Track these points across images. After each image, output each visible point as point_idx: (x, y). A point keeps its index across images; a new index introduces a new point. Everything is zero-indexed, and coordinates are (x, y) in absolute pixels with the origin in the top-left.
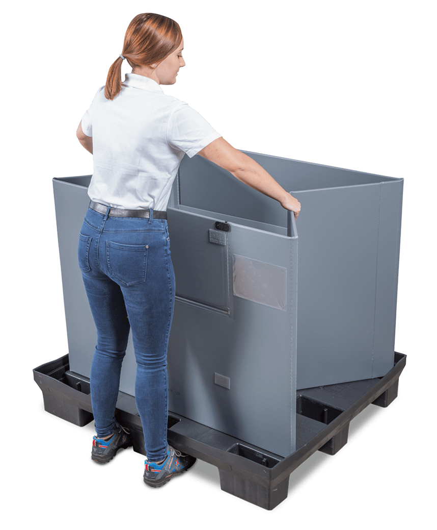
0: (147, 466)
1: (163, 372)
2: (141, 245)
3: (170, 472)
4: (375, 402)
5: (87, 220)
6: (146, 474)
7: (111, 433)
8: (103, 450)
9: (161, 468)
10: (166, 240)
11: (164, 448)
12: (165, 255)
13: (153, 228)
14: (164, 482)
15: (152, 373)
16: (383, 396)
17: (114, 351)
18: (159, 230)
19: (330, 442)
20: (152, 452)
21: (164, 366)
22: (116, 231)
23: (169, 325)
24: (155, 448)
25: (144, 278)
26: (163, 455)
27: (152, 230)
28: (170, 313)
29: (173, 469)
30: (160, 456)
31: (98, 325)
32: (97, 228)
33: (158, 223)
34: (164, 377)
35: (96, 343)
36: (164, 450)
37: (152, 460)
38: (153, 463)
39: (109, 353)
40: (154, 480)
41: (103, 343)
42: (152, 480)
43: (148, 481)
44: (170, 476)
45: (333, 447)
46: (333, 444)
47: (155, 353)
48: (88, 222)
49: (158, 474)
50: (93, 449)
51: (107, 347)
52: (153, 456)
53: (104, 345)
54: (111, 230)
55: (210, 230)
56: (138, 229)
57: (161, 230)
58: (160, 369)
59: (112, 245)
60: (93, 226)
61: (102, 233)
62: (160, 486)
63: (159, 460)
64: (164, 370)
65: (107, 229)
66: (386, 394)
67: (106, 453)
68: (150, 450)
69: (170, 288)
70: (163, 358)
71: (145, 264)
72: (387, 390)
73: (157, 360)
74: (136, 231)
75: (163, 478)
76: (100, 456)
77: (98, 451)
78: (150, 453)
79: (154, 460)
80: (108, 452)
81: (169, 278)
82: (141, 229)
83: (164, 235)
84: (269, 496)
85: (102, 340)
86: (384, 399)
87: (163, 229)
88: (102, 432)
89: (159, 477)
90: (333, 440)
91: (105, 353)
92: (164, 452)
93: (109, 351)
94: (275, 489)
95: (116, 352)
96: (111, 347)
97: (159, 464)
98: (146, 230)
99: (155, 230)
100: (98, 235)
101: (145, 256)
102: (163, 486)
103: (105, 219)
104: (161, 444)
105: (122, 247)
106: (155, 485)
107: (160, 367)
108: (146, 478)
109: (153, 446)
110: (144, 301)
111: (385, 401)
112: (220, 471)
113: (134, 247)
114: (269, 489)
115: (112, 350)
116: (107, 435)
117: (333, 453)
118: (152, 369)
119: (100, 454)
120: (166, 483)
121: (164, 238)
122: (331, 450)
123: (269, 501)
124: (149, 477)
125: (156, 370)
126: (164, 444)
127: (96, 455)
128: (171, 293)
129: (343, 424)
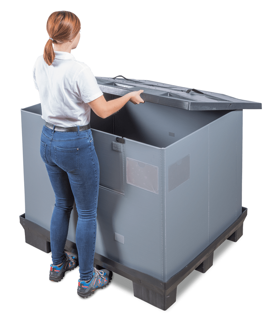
0: (79, 283)
1: (94, 221)
2: (74, 148)
3: (94, 288)
4: (229, 238)
5: (44, 132)
6: (79, 289)
7: (62, 262)
8: (57, 273)
9: (89, 285)
10: (90, 142)
11: (91, 272)
12: (90, 151)
13: (81, 137)
14: (90, 295)
15: (86, 221)
16: (234, 234)
17: (66, 207)
18: (85, 138)
19: (202, 264)
20: (83, 274)
21: (95, 217)
22: (59, 140)
23: (96, 192)
24: (85, 271)
25: (78, 167)
26: (90, 276)
27: (80, 138)
28: (96, 185)
29: (96, 286)
30: (88, 277)
31: (55, 191)
32: (49, 138)
33: (83, 133)
34: (94, 224)
35: (55, 203)
36: (91, 273)
37: (83, 280)
38: (83, 281)
39: (63, 208)
40: (83, 293)
41: (59, 202)
42: (82, 293)
43: (80, 293)
44: (94, 290)
45: (204, 268)
46: (204, 266)
47: (88, 210)
48: (44, 134)
49: (86, 289)
50: (50, 273)
51: (61, 205)
52: (84, 277)
53: (60, 203)
54: (57, 139)
55: (113, 142)
56: (72, 139)
57: (86, 137)
58: (92, 219)
59: (57, 149)
60: (47, 137)
61: (51, 141)
62: (87, 297)
63: (87, 279)
64: (94, 220)
65: (55, 139)
66: (236, 233)
67: (59, 275)
68: (82, 273)
69: (95, 170)
70: (94, 212)
71: (78, 159)
72: (236, 231)
73: (89, 213)
74: (70, 140)
75: (89, 292)
76: (56, 277)
77: (54, 274)
78: (82, 275)
79: (84, 280)
80: (60, 274)
81: (94, 164)
82: (73, 138)
83: (88, 140)
84: (164, 301)
85: (58, 200)
86: (235, 236)
87: (87, 136)
88: (56, 262)
89: (87, 291)
90: (204, 263)
91: (60, 208)
92: (91, 274)
93: (63, 207)
94: (168, 295)
95: (67, 208)
96: (64, 205)
97: (87, 282)
98: (77, 139)
99: (82, 138)
100: (50, 142)
101: (77, 154)
102: (89, 297)
103: (53, 133)
104: (89, 269)
105: (63, 150)
106: (84, 297)
107: (91, 218)
108: (78, 291)
109: (84, 270)
110: (80, 180)
111: (235, 238)
112: (133, 283)
113: (70, 150)
114: (164, 296)
115: (65, 207)
116: (60, 264)
117: (204, 271)
118: (86, 219)
119: (55, 276)
120: (91, 295)
121: (88, 141)
122: (203, 269)
123: (164, 304)
124: (80, 291)
125: (89, 220)
126: (91, 269)
127: (53, 277)
128: (96, 173)
129: (210, 253)
